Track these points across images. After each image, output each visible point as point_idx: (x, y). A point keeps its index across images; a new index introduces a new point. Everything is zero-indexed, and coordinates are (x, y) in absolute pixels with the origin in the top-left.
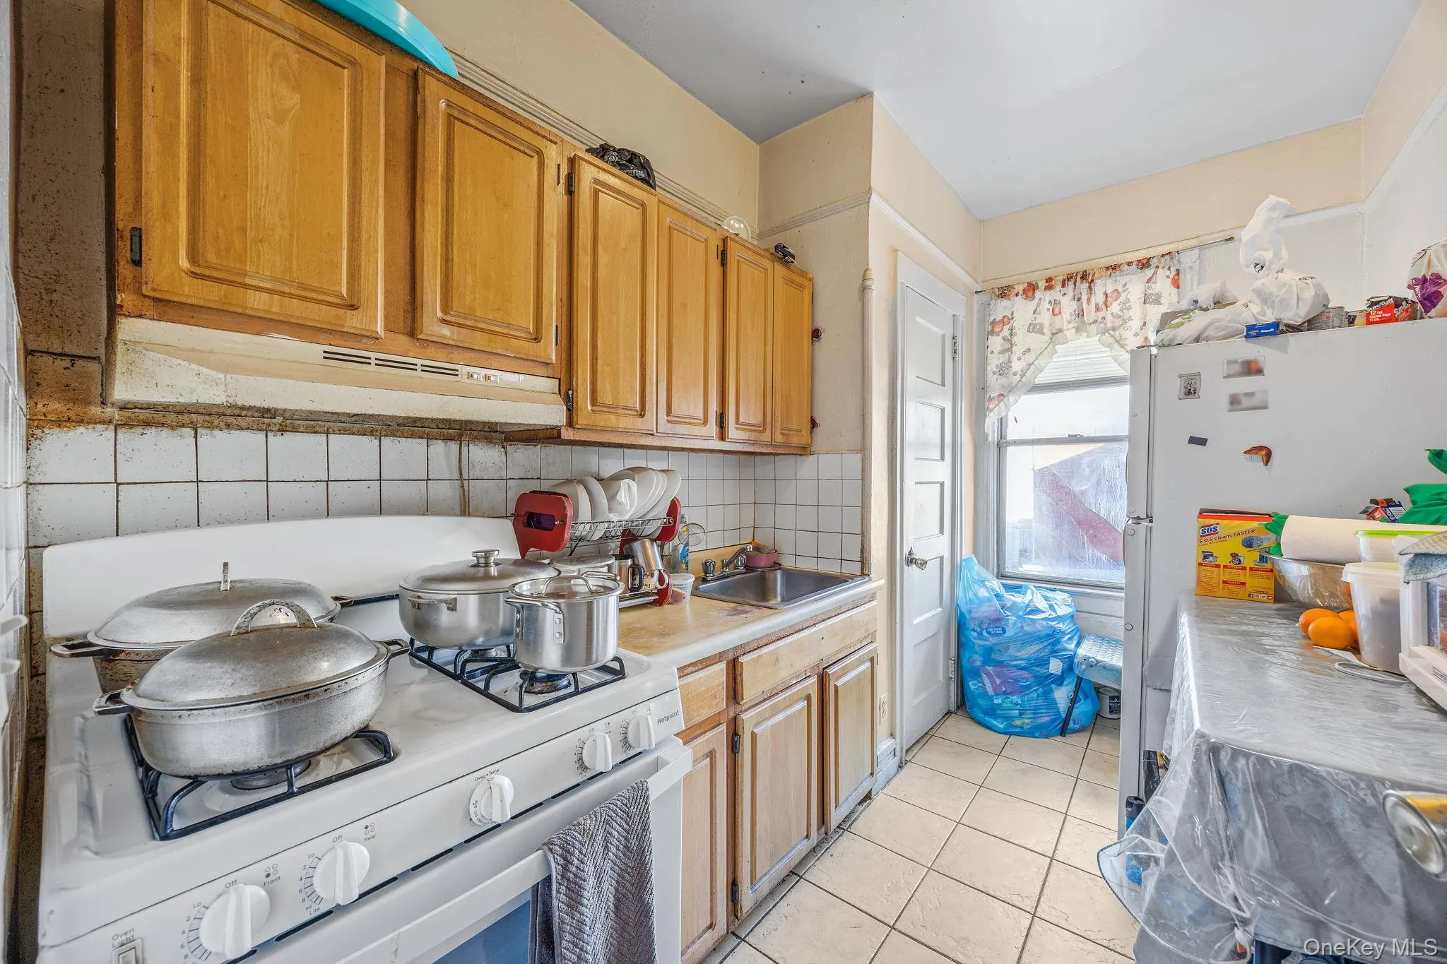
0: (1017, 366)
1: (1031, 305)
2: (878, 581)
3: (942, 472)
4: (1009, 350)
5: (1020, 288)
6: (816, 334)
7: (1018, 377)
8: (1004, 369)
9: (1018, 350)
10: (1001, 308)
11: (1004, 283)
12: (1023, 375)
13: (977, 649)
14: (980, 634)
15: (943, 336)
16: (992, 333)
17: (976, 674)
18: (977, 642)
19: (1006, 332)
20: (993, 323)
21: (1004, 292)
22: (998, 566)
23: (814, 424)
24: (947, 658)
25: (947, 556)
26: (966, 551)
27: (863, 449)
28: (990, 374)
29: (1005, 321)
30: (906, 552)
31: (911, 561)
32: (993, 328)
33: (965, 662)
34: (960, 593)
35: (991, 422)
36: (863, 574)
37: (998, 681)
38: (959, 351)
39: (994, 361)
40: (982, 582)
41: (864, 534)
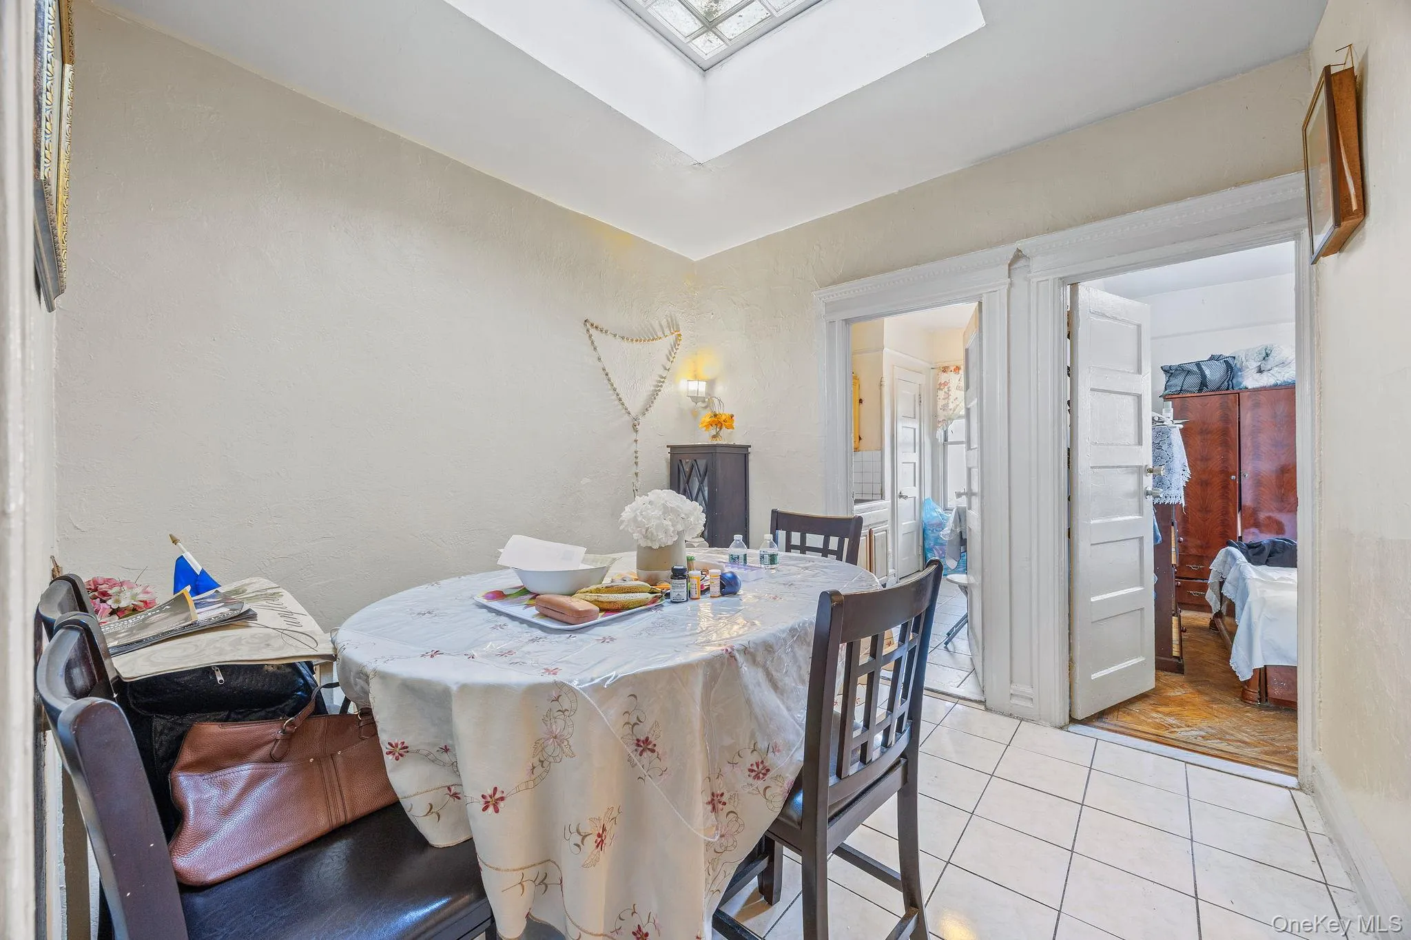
0: (951, 406)
1: (958, 377)
2: (887, 501)
3: (915, 458)
4: (948, 398)
5: (952, 368)
6: (861, 401)
7: (952, 411)
8: (945, 407)
9: (952, 398)
10: (943, 377)
11: (946, 365)
12: (954, 410)
13: (932, 539)
14: (932, 531)
15: (915, 395)
16: (940, 389)
17: (931, 550)
18: (930, 535)
19: (946, 390)
20: (940, 384)
21: (945, 370)
22: (944, 505)
23: (860, 439)
24: (918, 545)
25: (917, 497)
26: (928, 494)
27: (882, 450)
28: (939, 409)
29: (945, 384)
30: (899, 493)
31: (901, 496)
32: (940, 386)
33: (927, 546)
34: (923, 514)
35: (940, 434)
36: (882, 499)
37: (941, 552)
38: (922, 402)
39: (941, 403)
40: (934, 510)
41: (882, 483)
